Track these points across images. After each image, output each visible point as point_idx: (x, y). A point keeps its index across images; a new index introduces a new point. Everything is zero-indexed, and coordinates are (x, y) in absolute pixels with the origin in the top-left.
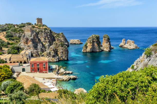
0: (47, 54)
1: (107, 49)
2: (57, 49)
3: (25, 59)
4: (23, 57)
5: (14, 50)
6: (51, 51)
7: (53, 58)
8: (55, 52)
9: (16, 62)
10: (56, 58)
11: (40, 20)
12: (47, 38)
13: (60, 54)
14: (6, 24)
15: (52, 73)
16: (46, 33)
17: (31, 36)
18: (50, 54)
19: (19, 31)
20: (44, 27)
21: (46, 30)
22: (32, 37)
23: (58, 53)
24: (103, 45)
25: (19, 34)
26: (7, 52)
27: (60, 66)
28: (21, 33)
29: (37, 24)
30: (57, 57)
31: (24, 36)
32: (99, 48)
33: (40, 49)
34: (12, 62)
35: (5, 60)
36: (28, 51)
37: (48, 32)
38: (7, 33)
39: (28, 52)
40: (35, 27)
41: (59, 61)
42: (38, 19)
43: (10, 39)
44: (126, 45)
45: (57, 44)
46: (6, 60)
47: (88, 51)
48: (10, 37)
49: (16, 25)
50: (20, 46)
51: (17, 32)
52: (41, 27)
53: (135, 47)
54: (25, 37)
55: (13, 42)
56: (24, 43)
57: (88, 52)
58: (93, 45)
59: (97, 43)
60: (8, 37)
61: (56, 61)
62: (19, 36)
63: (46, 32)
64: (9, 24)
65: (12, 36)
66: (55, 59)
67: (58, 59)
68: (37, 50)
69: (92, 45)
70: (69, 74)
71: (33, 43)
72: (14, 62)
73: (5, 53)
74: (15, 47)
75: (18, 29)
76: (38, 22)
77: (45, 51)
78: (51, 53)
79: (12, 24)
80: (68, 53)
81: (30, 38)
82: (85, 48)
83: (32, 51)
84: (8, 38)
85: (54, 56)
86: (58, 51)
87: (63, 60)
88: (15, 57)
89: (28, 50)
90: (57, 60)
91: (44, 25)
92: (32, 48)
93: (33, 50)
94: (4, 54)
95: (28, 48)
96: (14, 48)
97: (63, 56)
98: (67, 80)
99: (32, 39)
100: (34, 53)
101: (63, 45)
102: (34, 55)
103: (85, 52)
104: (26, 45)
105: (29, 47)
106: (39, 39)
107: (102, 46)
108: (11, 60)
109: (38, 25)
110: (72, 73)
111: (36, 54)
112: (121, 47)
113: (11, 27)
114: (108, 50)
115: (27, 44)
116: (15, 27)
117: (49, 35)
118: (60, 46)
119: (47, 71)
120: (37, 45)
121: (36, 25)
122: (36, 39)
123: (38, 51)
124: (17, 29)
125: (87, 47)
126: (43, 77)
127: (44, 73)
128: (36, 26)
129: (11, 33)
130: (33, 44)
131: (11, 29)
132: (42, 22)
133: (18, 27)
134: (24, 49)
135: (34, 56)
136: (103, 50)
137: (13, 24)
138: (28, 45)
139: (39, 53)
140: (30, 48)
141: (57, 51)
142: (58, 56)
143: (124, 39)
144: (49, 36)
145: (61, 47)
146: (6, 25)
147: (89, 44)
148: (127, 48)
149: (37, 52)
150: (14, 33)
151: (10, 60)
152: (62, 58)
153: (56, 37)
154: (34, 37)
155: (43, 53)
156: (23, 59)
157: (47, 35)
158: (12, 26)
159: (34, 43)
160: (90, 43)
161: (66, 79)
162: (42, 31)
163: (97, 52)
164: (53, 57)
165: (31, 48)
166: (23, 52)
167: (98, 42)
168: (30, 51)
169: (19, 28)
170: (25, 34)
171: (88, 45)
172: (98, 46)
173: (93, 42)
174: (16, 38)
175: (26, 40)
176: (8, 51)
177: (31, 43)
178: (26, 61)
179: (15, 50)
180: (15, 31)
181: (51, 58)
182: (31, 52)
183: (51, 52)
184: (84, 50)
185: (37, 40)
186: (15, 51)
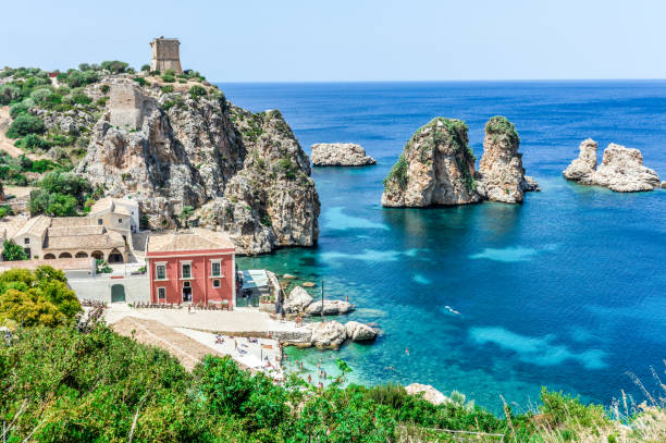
0: (217, 214)
1: (508, 192)
2: (265, 193)
3: (116, 238)
4: (105, 231)
5: (62, 197)
6: (236, 200)
7: (247, 237)
8: (253, 206)
9: (73, 253)
10: (259, 238)
11: (167, 48)
12: (204, 138)
13: (277, 216)
14: (6, 68)
15: (256, 310)
16: (202, 111)
17: (139, 129)
18: (232, 216)
19: (73, 103)
20: (191, 84)
21: (203, 99)
22: (144, 134)
23: (270, 210)
24: (487, 172)
25: (73, 116)
26: (25, 204)
27: (286, 276)
28: (81, 114)
29: (153, 68)
30: (266, 232)
31: (106, 127)
32: (468, 186)
33: (182, 192)
34: (57, 254)
35: (24, 246)
36: (125, 200)
37: (210, 107)
38: (14, 114)
39: (128, 205)
40: (149, 84)
41: (275, 250)
42: (158, 41)
43: (30, 145)
44: (599, 169)
45: (263, 167)
46: (29, 245)
47: (412, 201)
48: (30, 131)
49: (52, 75)
50: (85, 176)
51: (61, 110)
52: (173, 81)
53: (650, 181)
54: (110, 131)
55: (46, 156)
56: (107, 161)
57: (414, 207)
58: (437, 172)
59: (457, 159)
60: (24, 135)
61: (258, 250)
62: (70, 126)
63: (200, 106)
64: (23, 69)
65: (41, 131)
66: (255, 240)
67: (272, 239)
68: (168, 196)
69: (429, 173)
70: (334, 313)
71: (150, 159)
72: (66, 255)
73: (19, 213)
74: (64, 184)
75: (69, 92)
76: (159, 60)
77: (206, 203)
78: (236, 212)
79: (36, 67)
80: (316, 212)
81: (133, 139)
82: (396, 188)
83: (144, 199)
84: (24, 140)
85: (249, 228)
86: (271, 199)
87: (292, 246)
88: (68, 233)
89: (126, 197)
90: (267, 246)
91: (186, 72)
92: (145, 186)
93: (151, 196)
94: (12, 214)
95: (124, 187)
96: (56, 187)
97: (295, 226)
98: (333, 344)
99: (142, 143)
100: (155, 212)
101: (295, 170)
102: (154, 220)
103: (396, 204)
104: (116, 170)
105: (131, 182)
106: (176, 144)
107: (479, 176)
108: (52, 244)
109: (163, 74)
110: (349, 311)
111: (163, 216)
112: (576, 179)
113: (31, 86)
114: (510, 198)
115: (119, 165)
116: (50, 82)
117: (217, 122)
118: (279, 175)
119: (230, 299)
120: (166, 169)
121: (153, 74)
122: (163, 144)
123: (172, 199)
124: (62, 92)
125: (404, 182)
126: (213, 329)
127: (214, 307)
128: (151, 80)
129: (35, 114)
130: (148, 166)
131: (36, 92)
132: (178, 60)
133: (66, 86)
134: (106, 192)
135: (154, 226)
136: (484, 199)
137: (38, 70)
138: (126, 171)
139: (179, 210)
140: (135, 186)
141: (264, 203)
142: (269, 225)
143: (591, 141)
144: (217, 125)
145: (284, 181)
146: (8, 75)
147: (415, 167)
148: (606, 186)
149: (169, 206)
150: (51, 115)
151: (45, 245)
152: (287, 237)
153: (245, 130)
154: (152, 134)
155: (198, 213)
156: (108, 238)
157: (206, 124)
158: (37, 79)
159: (154, 162)
160: (423, 161)
161: (325, 340)
162: (181, 104)
163: (456, 205)
164: (243, 233)
165: (140, 188)
166: (100, 207)
167: (460, 156)
168: (134, 203)
169: (72, 91)
170: (107, 118)
171: (409, 173)
172: (463, 176)
173: (438, 154)
174: (60, 135)
175: (113, 147)
176: (33, 200)
177: (140, 160)
178: (122, 250)
179: (65, 198)
180: (53, 101)
181: (238, 235)
182: (140, 204)
183: (237, 205)
184: (390, 198)
185: (167, 146)
186: (63, 202)
